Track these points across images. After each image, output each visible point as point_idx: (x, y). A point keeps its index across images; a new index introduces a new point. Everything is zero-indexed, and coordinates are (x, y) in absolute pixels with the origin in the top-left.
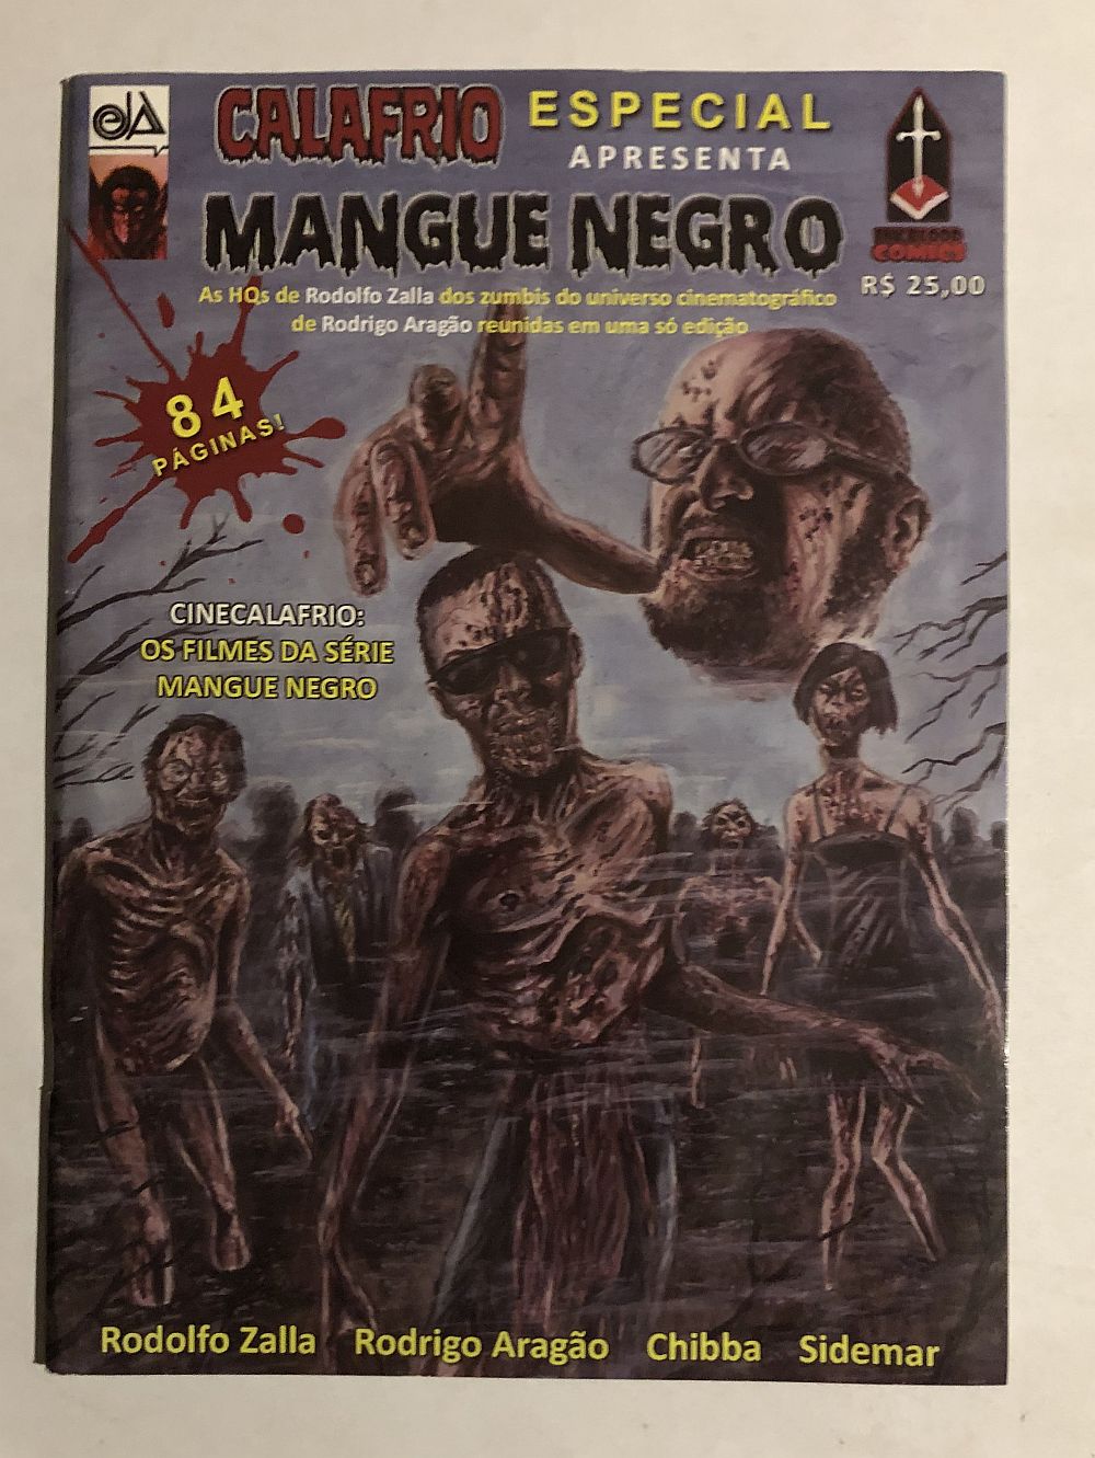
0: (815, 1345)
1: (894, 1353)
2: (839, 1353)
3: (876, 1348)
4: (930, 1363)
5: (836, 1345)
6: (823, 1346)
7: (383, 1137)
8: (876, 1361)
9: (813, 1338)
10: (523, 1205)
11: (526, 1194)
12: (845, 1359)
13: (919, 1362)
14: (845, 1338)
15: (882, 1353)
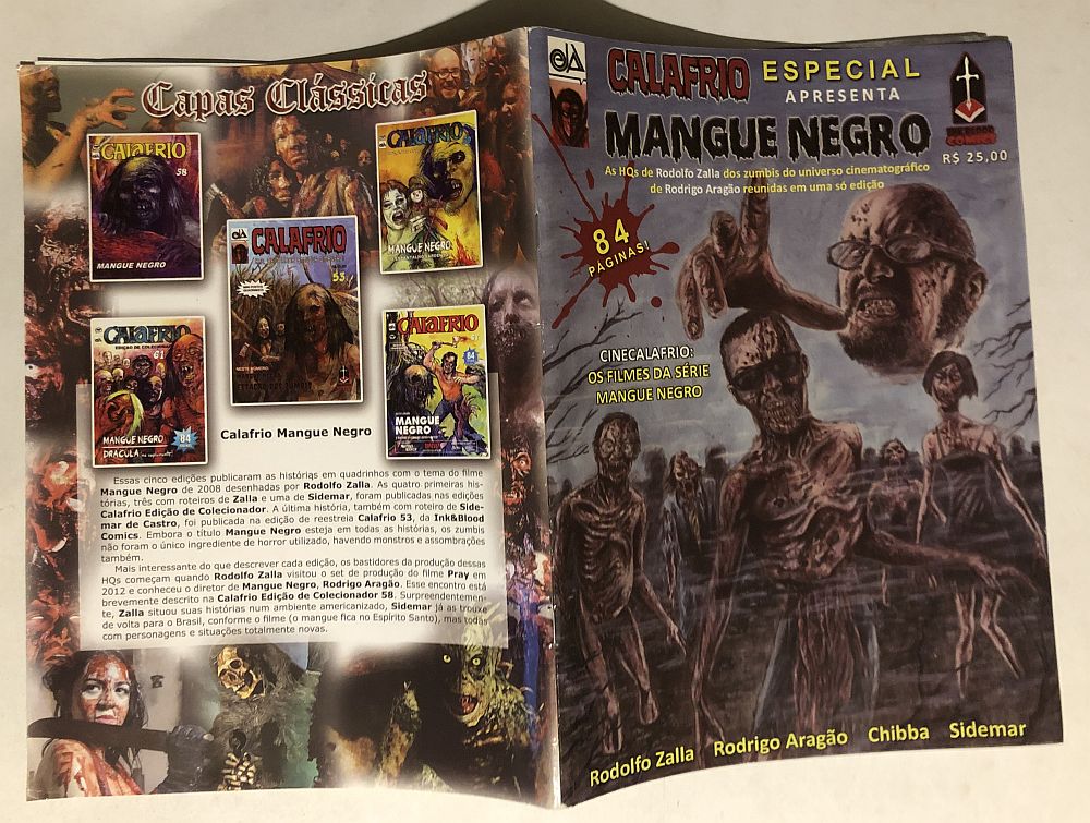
0: (959, 728)
1: (1001, 730)
2: (971, 732)
3: (991, 728)
4: (1022, 734)
5: (969, 727)
6: (962, 728)
7: (721, 637)
8: (992, 734)
9: (956, 724)
10: (797, 666)
11: (798, 659)
12: (975, 734)
13: (1016, 733)
14: (974, 723)
15: (994, 730)
